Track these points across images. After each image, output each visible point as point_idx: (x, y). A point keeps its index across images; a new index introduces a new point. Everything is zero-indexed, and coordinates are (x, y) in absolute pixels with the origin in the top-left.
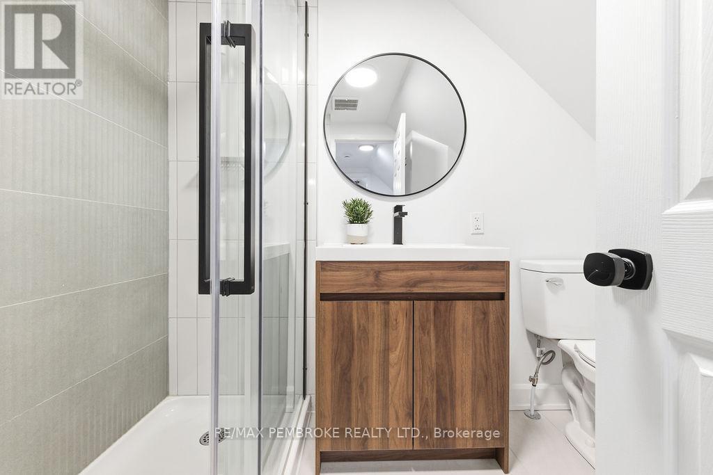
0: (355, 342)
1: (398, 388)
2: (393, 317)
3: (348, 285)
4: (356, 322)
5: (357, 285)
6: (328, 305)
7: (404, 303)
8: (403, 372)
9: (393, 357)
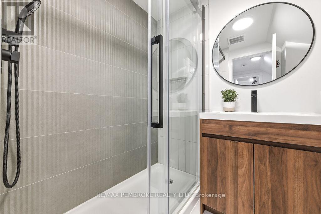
0: (219, 158)
1: (244, 189)
2: (240, 151)
3: (215, 131)
4: (219, 149)
5: (220, 132)
6: (205, 139)
7: (247, 144)
8: (247, 182)
9: (241, 172)
